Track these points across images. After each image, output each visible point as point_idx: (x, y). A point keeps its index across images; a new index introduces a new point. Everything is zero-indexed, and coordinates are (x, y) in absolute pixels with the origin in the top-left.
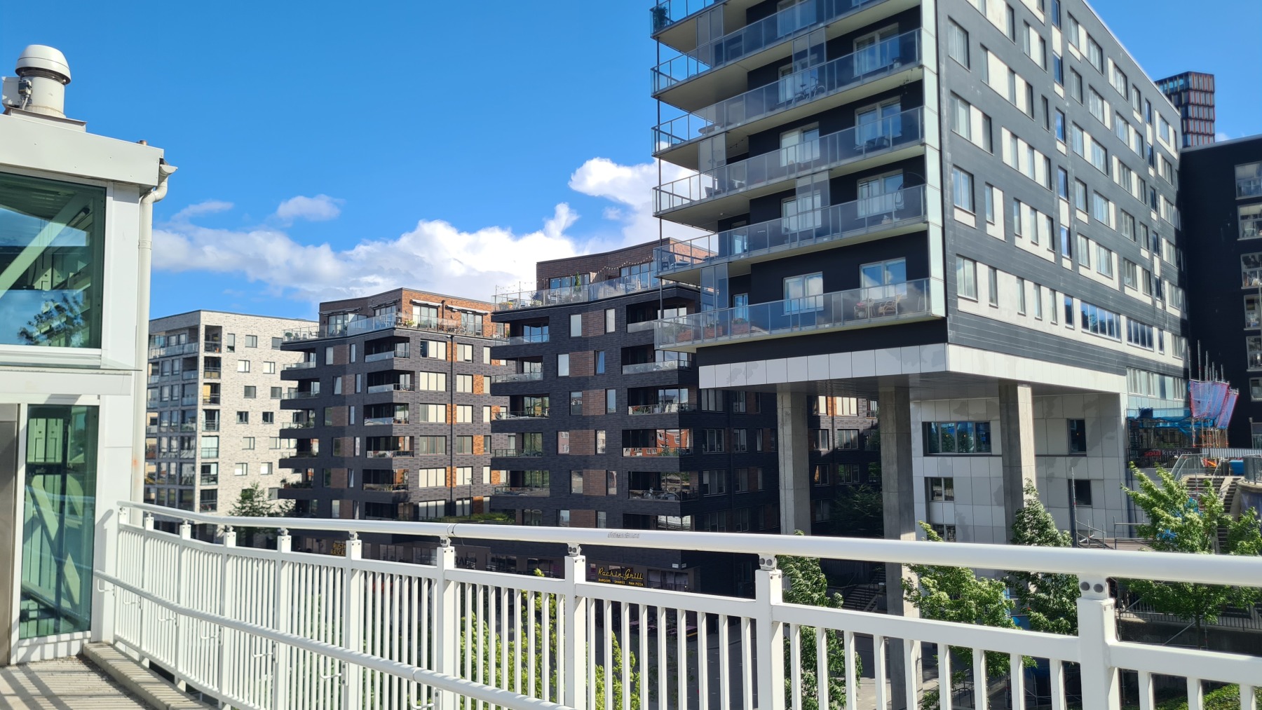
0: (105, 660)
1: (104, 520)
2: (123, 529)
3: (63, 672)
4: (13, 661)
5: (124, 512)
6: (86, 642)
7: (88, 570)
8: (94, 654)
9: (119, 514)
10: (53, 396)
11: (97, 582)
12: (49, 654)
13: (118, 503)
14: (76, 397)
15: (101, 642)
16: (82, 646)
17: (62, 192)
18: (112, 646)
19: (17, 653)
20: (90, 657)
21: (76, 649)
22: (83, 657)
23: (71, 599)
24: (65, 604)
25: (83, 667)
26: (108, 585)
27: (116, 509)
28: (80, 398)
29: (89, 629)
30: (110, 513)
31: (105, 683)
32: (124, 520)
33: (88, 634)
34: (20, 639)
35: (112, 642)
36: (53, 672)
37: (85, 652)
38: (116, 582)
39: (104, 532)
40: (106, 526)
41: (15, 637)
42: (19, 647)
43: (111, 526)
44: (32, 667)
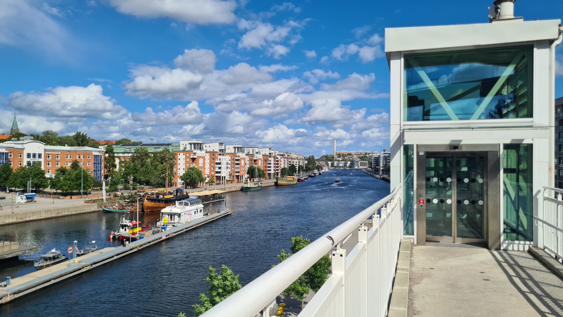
0: (541, 256)
1: (537, 194)
2: (545, 199)
3: (523, 257)
4: (502, 248)
5: (546, 191)
6: (531, 246)
7: (530, 215)
8: (535, 252)
9: (544, 192)
10: (513, 140)
11: (535, 222)
12: (516, 248)
13: (543, 187)
14: (523, 140)
15: (538, 247)
16: (530, 247)
17: (513, 50)
18: (543, 250)
19: (503, 245)
20: (533, 253)
21: (527, 248)
22: (530, 252)
23: (523, 227)
24: (520, 229)
25: (530, 257)
26: (540, 223)
27: (542, 190)
28: (524, 141)
29: (532, 241)
30: (539, 191)
31: (542, 266)
32: (546, 195)
33: (532, 243)
34: (504, 240)
35: (542, 248)
36: (519, 256)
37: (530, 250)
38: (544, 222)
39: (537, 200)
40: (538, 197)
41: (502, 239)
42: (504, 243)
43: (540, 197)
44: (510, 252)
